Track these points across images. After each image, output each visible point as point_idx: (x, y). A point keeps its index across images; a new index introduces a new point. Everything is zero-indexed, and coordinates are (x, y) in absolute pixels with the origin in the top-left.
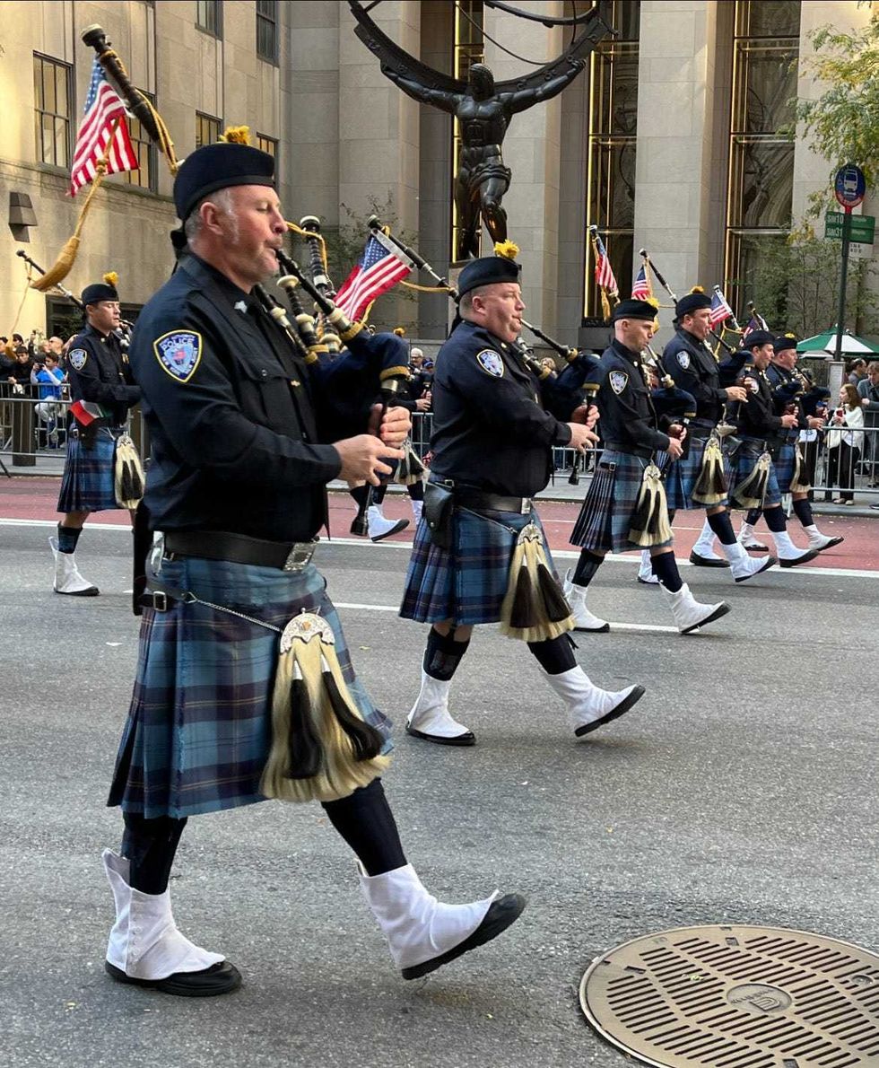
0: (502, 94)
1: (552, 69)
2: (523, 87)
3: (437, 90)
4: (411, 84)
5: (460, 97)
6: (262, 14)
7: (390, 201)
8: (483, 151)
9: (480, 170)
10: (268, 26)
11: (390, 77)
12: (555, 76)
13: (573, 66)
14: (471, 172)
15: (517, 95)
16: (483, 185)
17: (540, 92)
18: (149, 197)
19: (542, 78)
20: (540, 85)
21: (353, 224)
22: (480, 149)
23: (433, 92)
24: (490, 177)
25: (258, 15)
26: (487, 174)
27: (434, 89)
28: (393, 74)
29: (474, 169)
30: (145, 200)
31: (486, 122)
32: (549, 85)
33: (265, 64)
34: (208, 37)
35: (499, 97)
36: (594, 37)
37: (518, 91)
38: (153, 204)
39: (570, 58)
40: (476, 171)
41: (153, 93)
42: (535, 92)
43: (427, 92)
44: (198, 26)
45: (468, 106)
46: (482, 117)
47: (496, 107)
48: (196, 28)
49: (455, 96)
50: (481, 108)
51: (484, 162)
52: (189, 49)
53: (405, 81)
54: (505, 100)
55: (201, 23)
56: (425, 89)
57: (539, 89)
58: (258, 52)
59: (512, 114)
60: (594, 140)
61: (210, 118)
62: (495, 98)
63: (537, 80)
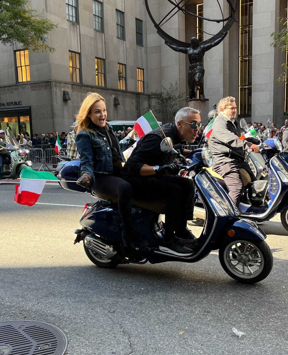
0: (201, 46)
1: (217, 36)
2: (208, 43)
3: (182, 47)
4: (174, 46)
5: (188, 49)
6: (138, 31)
7: (176, 84)
8: (196, 65)
9: (194, 70)
10: (140, 35)
11: (168, 45)
12: (218, 38)
13: (224, 34)
14: (192, 71)
15: (206, 46)
16: (195, 75)
17: (213, 44)
18: (104, 89)
19: (214, 39)
20: (213, 42)
21: (166, 92)
22: (195, 64)
23: (181, 48)
24: (198, 72)
25: (136, 32)
26: (197, 71)
27: (181, 47)
28: (168, 44)
29: (193, 71)
30: (103, 90)
31: (197, 55)
32: (216, 41)
33: (139, 47)
34: (121, 40)
35: (200, 47)
36: (230, 24)
37: (206, 44)
38: (105, 91)
39: (223, 32)
40: (194, 71)
41: (105, 58)
42: (212, 44)
43: (179, 48)
44: (118, 38)
45: (191, 51)
46: (195, 54)
47: (200, 50)
48: (117, 38)
49: (187, 49)
50: (195, 51)
51: (196, 68)
52: (115, 45)
53: (172, 46)
54: (202, 47)
55: (119, 36)
56: (178, 47)
57: (213, 43)
58: (137, 43)
59: (205, 52)
60: (241, 58)
61: (122, 64)
62: (199, 47)
63: (212, 40)
